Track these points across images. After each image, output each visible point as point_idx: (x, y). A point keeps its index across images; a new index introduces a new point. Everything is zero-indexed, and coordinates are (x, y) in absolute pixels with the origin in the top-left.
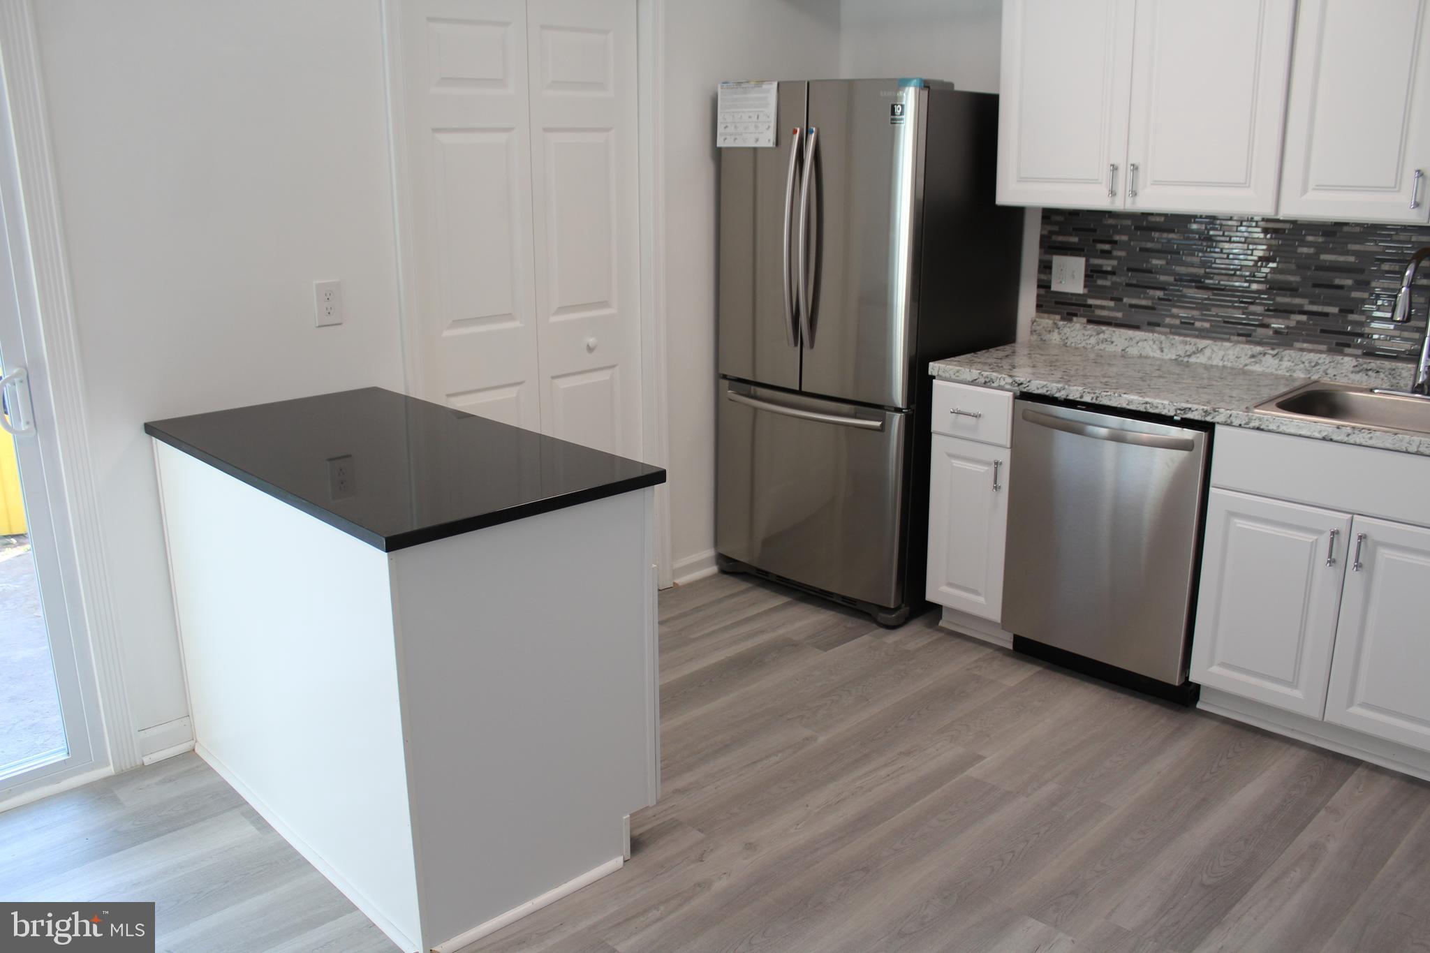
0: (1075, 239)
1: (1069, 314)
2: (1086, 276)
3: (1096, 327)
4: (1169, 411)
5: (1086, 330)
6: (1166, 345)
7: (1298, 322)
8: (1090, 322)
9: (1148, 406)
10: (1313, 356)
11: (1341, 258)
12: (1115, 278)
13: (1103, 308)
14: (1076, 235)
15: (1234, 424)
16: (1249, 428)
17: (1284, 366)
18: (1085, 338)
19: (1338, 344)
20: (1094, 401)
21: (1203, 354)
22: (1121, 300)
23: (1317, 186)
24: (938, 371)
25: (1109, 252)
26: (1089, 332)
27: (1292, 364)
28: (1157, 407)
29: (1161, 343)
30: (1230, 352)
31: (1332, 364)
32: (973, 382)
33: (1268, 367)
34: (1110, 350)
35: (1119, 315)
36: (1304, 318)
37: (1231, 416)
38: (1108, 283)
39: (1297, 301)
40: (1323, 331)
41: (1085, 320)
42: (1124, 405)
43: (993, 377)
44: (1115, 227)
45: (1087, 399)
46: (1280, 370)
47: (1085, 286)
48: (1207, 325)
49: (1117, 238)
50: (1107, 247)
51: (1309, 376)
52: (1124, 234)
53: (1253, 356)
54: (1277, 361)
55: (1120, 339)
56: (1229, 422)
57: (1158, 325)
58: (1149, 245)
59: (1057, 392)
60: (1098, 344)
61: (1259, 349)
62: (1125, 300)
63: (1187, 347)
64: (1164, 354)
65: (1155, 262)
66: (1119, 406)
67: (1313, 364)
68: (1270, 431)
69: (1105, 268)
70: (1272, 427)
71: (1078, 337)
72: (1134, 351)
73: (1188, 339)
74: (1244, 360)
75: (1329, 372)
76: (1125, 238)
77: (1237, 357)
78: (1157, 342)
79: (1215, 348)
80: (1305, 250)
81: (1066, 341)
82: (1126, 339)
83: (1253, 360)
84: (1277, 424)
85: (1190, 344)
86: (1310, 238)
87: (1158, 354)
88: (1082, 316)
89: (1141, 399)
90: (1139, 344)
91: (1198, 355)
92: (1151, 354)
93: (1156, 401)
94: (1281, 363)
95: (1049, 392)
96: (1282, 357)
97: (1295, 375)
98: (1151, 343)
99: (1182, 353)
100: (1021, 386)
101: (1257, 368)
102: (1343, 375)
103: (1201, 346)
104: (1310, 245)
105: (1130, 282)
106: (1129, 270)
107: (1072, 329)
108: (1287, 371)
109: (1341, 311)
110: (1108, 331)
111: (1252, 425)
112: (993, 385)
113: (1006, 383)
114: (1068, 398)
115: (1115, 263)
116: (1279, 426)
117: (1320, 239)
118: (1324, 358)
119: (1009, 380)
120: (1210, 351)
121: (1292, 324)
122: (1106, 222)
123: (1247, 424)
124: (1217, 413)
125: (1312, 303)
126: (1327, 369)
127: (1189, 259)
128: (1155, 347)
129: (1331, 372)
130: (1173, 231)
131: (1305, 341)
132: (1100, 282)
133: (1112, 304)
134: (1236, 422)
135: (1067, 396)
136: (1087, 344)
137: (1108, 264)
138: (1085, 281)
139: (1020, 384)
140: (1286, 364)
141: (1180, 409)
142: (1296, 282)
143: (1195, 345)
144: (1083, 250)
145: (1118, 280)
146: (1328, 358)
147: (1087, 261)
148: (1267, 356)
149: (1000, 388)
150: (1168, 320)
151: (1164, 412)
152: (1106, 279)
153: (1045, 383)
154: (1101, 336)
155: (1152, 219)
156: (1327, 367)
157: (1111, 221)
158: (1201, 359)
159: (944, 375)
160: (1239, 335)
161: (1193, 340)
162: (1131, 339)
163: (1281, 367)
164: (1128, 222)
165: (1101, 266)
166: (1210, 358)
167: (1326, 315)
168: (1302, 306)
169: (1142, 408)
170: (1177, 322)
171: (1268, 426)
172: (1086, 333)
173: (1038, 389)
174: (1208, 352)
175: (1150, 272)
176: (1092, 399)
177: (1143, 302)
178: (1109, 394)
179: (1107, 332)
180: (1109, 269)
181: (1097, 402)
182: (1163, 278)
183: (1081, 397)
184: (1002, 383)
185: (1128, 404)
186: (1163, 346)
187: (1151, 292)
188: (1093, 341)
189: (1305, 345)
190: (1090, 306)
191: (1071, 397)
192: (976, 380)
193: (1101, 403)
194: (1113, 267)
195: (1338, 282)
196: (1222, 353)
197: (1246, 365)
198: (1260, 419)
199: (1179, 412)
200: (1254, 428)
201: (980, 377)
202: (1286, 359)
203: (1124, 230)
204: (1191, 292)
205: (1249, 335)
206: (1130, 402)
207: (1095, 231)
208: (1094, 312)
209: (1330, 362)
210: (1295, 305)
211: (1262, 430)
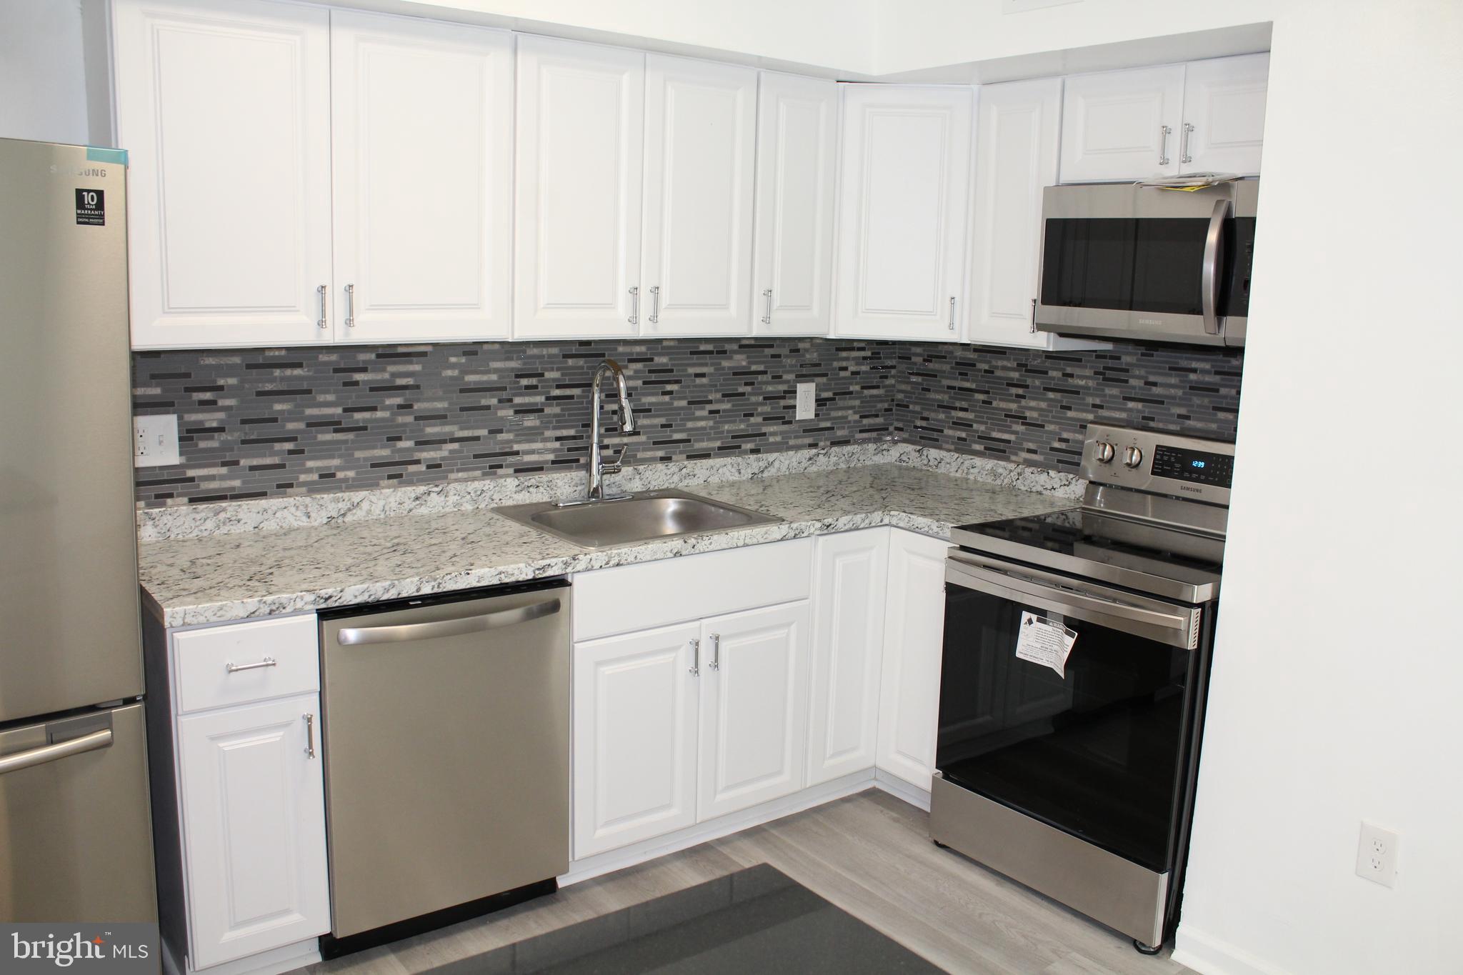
0: (157, 391)
1: (157, 496)
2: (181, 439)
3: (212, 506)
4: (527, 575)
5: (198, 513)
6: (313, 509)
7: (451, 452)
8: (192, 501)
9: (503, 576)
10: (477, 485)
11: (485, 378)
12: (223, 436)
13: (212, 478)
14: (157, 386)
15: (594, 568)
16: (610, 567)
17: (450, 503)
18: (198, 523)
19: (491, 467)
20: (436, 590)
21: (361, 509)
22: (236, 463)
23: (548, 304)
24: (184, 618)
25: (214, 402)
26: (203, 515)
27: (459, 498)
28: (513, 574)
29: (307, 506)
30: (392, 499)
31: (497, 488)
32: (251, 617)
33: (434, 507)
34: (238, 531)
35: (237, 483)
36: (456, 446)
37: (591, 559)
38: (214, 444)
39: (447, 429)
40: (476, 456)
41: (186, 500)
42: (475, 584)
43: (284, 601)
44: (218, 368)
45: (427, 590)
46: (448, 506)
47: (181, 454)
48: (351, 474)
49: (221, 382)
50: (207, 396)
51: (476, 506)
52: (232, 376)
53: (417, 498)
54: (443, 498)
55: (248, 513)
56: (590, 567)
57: (291, 486)
58: (269, 387)
59: (383, 593)
60: (218, 527)
61: (422, 489)
62: (243, 462)
63: (340, 505)
64: (312, 519)
65: (278, 407)
66: (468, 587)
67: (479, 493)
68: (628, 564)
69: (207, 425)
70: (631, 559)
71: (186, 525)
72: (270, 526)
73: (340, 495)
74: (409, 504)
75: (494, 497)
76: (232, 381)
77: (399, 504)
78: (301, 507)
79: (373, 499)
80: (449, 373)
81: (168, 534)
82: (259, 513)
83: (418, 502)
84: (635, 555)
85: (344, 500)
86: (453, 360)
87: (304, 522)
88: (180, 495)
89: (493, 569)
90: (277, 515)
91: (354, 511)
92: (295, 524)
93: (510, 568)
94: (447, 499)
95: (372, 597)
96: (447, 492)
97: (463, 508)
98: (293, 509)
99: (334, 514)
100: (329, 601)
101: (424, 510)
102: (508, 497)
103: (356, 500)
104: (453, 366)
105: (247, 438)
106: (244, 422)
107: (176, 515)
108: (454, 507)
109: (491, 432)
110: (230, 506)
111: (612, 563)
112: (284, 611)
113: (306, 603)
114: (400, 596)
115: (221, 415)
116: (636, 557)
117: (463, 360)
118: (487, 484)
119: (310, 597)
120: (368, 503)
121: (445, 453)
122: (202, 362)
123: (607, 563)
124: (577, 561)
125: (461, 429)
126: (493, 495)
127: (321, 398)
128: (298, 513)
129: (496, 497)
130: (299, 365)
131: (459, 471)
132: (202, 445)
133: (224, 470)
134: (597, 566)
135: (399, 594)
136: (201, 531)
137: (211, 419)
138: (181, 447)
139: (326, 599)
140: (453, 499)
141: (538, 569)
142: (445, 409)
143: (349, 500)
144: (172, 404)
145: (229, 438)
146: (492, 483)
147: (180, 418)
148: (432, 494)
149: (297, 612)
150: (303, 478)
151: (522, 577)
152: (212, 438)
153: (365, 586)
154: (222, 516)
155: (267, 353)
156: (492, 492)
157: (210, 361)
158: (359, 514)
159: (195, 621)
160: (390, 477)
161: (346, 495)
162: (265, 510)
163: (447, 504)
164: (237, 360)
165: (201, 422)
166: (369, 512)
167: (477, 438)
168: (453, 433)
169: (496, 581)
170: (315, 477)
171: (626, 560)
172: (198, 516)
173: (356, 597)
174: (365, 505)
175: (275, 420)
176: (433, 589)
177: (268, 461)
178: (453, 575)
179: (230, 509)
180: (215, 425)
181: (440, 590)
182: (291, 426)
183: (418, 591)
184: (299, 604)
185: (478, 582)
186: (309, 509)
187: (277, 446)
188: (210, 525)
189: (460, 475)
190: (192, 479)
191: (404, 595)
192: (254, 613)
193: (445, 590)
194: (221, 421)
195: (484, 402)
196: (382, 503)
197: (410, 510)
198: (619, 555)
199: (537, 572)
200: (613, 566)
201: (262, 606)
202: (451, 493)
203: (230, 371)
204: (329, 437)
205: (400, 476)
206: (480, 578)
207: (187, 375)
208: (198, 486)
209: (495, 487)
210: (445, 434)
211: (622, 565)
